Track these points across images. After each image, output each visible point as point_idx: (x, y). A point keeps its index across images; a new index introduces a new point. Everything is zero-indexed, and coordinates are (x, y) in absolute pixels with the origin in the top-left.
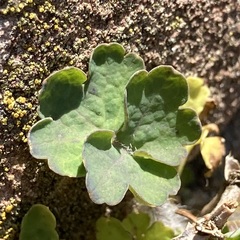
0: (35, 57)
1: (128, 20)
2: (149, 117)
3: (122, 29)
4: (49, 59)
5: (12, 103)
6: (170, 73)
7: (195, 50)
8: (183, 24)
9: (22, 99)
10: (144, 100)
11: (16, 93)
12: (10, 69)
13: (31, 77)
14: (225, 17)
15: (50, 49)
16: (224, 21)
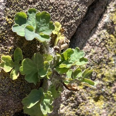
0: (13, 9)
1: (37, 4)
2: (43, 25)
3: (35, 6)
4: (17, 10)
5: (8, 20)
6: (46, 13)
7: (57, 15)
8: (52, 8)
9: (11, 19)
10: (41, 20)
11: (9, 17)
12: (7, 11)
13: (12, 14)
14: (64, 8)
15: (17, 7)
16: (64, 9)
